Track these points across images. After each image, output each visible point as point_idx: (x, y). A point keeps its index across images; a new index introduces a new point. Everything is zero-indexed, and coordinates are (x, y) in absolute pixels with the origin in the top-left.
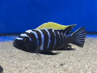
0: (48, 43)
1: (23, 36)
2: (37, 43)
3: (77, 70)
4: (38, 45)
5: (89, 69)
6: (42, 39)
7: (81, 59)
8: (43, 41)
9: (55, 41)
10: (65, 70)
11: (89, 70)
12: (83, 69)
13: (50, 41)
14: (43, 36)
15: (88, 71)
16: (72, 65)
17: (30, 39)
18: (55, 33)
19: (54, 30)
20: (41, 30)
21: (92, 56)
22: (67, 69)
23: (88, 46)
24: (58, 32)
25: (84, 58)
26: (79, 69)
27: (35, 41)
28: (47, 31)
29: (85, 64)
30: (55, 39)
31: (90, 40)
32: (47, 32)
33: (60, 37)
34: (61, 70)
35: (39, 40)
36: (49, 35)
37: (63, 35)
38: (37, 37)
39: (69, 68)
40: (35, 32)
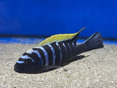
0: (53, 59)
1: (24, 58)
2: (41, 62)
3: (83, 77)
4: (42, 64)
5: (97, 76)
6: (46, 57)
7: (92, 66)
8: (47, 59)
9: (61, 56)
10: (68, 76)
11: (98, 78)
12: (90, 77)
13: (54, 57)
14: (46, 54)
15: (95, 79)
16: (79, 71)
17: (32, 60)
18: (59, 46)
19: (59, 43)
20: (43, 47)
21: (108, 63)
22: (70, 76)
23: (107, 53)
24: (64, 44)
25: (97, 65)
26: (85, 76)
27: (38, 61)
28: (50, 46)
29: (95, 71)
30: (60, 53)
31: (112, 47)
32: (51, 48)
33: (66, 50)
34: (63, 76)
35: (42, 59)
36: (53, 51)
37: (70, 46)
38: (39, 56)
39: (73, 74)
40: (37, 51)
